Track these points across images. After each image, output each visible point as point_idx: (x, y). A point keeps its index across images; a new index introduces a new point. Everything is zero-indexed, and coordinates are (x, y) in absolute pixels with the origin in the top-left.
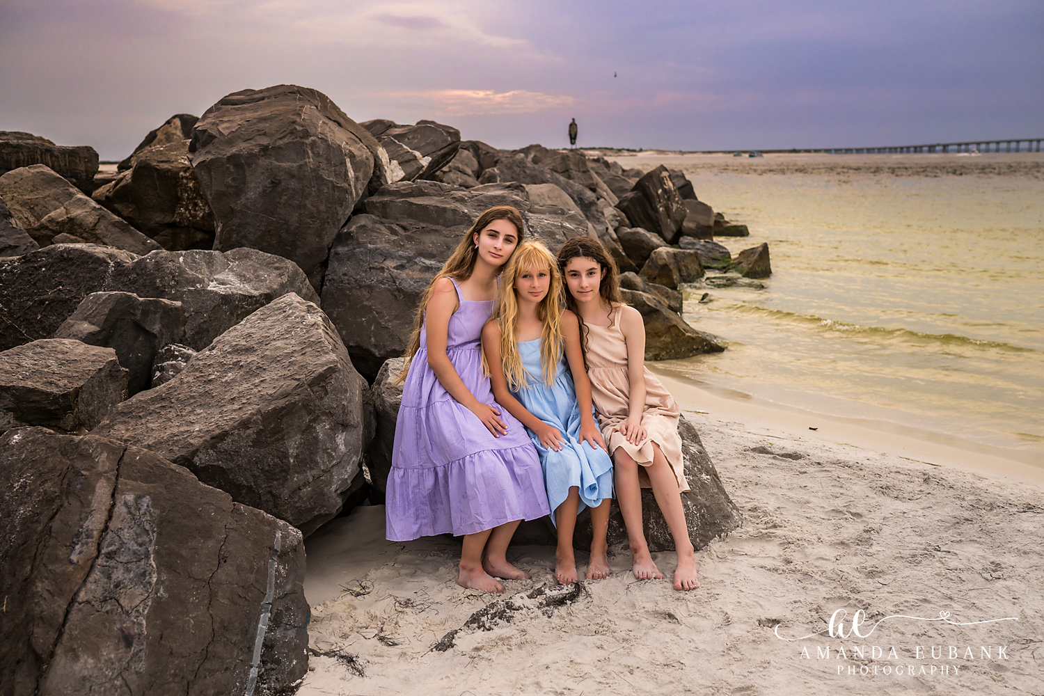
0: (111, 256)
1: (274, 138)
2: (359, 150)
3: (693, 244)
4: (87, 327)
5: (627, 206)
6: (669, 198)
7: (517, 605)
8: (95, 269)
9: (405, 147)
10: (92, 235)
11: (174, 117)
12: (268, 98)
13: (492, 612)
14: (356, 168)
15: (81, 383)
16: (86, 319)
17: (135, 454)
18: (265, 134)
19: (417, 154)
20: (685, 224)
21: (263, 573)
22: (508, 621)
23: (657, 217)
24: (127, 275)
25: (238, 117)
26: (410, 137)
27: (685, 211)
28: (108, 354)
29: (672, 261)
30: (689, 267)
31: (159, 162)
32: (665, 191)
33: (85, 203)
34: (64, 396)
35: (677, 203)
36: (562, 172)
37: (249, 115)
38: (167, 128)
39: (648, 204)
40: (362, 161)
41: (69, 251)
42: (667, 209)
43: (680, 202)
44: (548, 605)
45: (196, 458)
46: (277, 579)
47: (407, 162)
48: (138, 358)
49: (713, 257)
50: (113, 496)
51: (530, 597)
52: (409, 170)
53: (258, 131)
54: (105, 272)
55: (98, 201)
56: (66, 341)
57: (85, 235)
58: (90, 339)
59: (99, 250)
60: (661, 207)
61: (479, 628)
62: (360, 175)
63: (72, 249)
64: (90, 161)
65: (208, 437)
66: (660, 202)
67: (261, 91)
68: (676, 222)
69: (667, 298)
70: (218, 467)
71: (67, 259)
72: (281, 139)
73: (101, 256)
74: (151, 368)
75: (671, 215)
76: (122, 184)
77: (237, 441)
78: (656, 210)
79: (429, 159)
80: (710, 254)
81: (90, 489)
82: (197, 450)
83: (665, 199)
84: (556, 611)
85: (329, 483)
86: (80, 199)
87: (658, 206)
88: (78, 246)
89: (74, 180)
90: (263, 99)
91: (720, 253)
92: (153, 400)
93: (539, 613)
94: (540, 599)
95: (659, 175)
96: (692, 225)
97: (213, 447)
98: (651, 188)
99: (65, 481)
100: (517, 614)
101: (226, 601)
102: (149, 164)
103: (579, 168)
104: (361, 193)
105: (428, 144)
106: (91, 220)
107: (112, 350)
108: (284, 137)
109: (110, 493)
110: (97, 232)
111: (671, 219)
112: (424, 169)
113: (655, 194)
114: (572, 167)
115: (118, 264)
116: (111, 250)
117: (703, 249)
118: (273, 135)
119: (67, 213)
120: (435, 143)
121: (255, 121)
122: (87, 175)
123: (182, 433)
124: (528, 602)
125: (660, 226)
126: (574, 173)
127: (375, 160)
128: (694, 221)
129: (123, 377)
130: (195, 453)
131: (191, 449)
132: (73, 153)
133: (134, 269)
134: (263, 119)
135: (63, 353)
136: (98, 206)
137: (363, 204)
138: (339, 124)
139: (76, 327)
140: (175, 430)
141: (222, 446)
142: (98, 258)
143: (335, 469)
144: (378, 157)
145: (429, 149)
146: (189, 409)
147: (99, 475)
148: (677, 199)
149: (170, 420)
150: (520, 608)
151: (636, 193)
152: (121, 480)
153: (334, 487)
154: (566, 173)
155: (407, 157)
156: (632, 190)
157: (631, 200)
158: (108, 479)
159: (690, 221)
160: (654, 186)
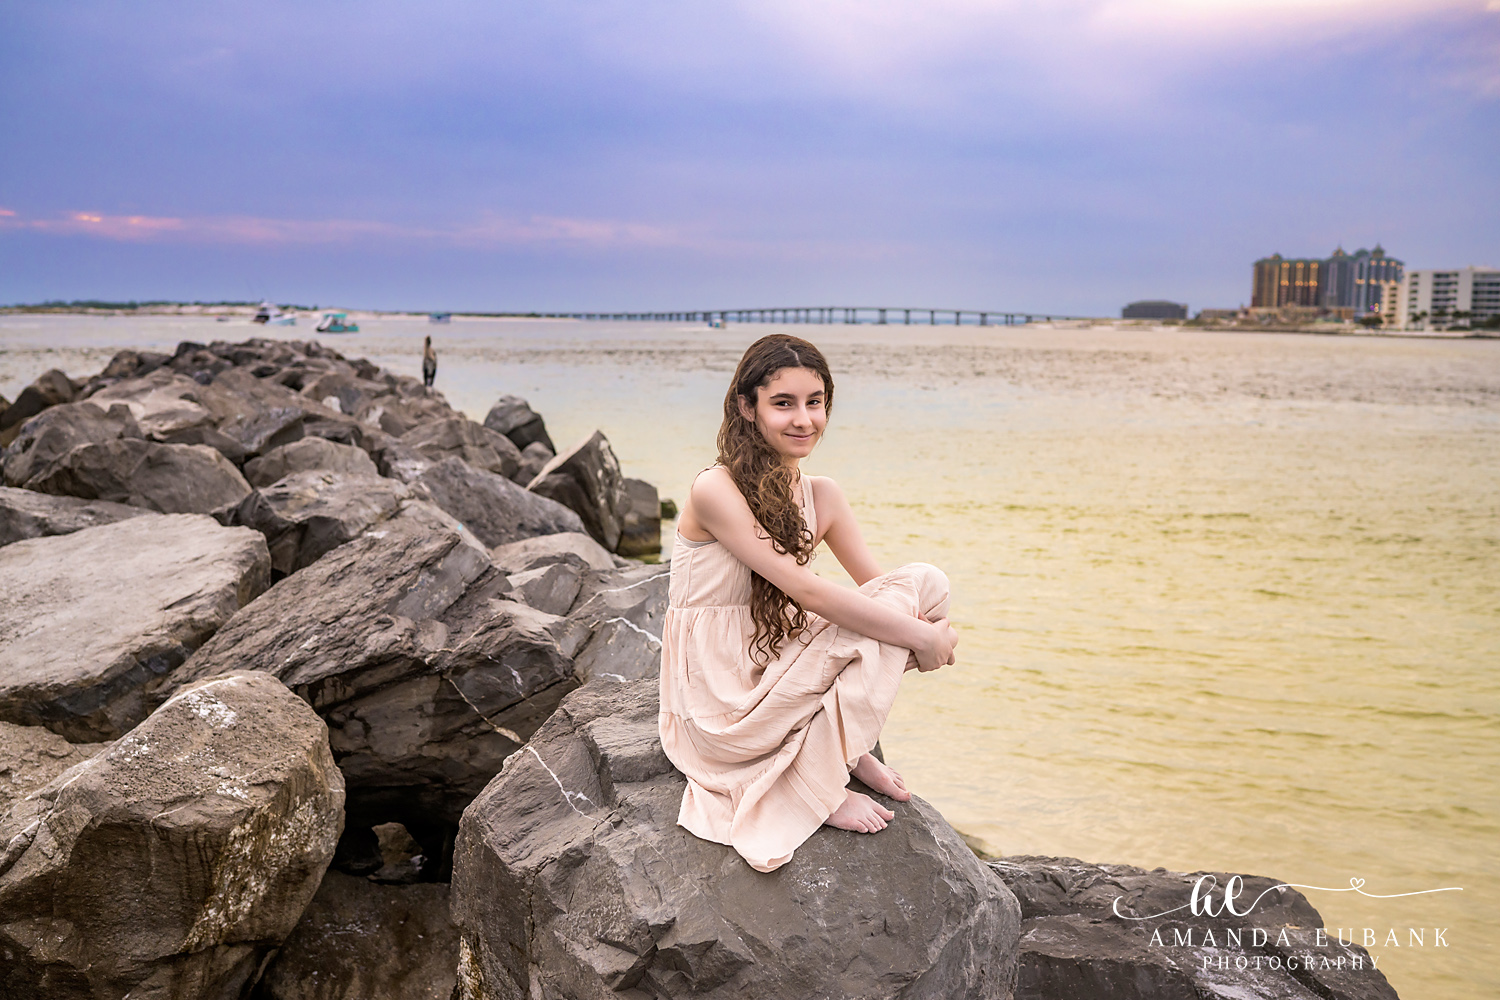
6: (611, 483)
23: (597, 516)
32: (606, 472)
35: (620, 489)
36: (452, 449)
39: (584, 496)
42: (609, 499)
43: (624, 487)
60: (602, 498)
66: (600, 491)
75: (614, 508)
78: (595, 504)
83: (606, 485)
87: (599, 498)
95: (596, 447)
96: (632, 519)
98: (589, 468)
103: (474, 440)
111: (613, 516)
113: (594, 478)
114: (466, 439)
125: (601, 529)
126: (470, 449)
148: (620, 483)
151: (564, 479)
154: (458, 450)
156: (556, 472)
157: (557, 490)
160: (593, 466)
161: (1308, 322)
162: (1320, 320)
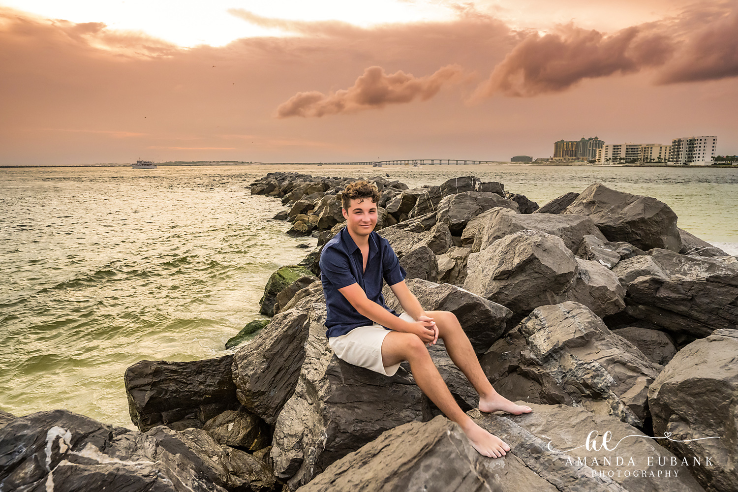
161: (572, 162)
162: (576, 161)
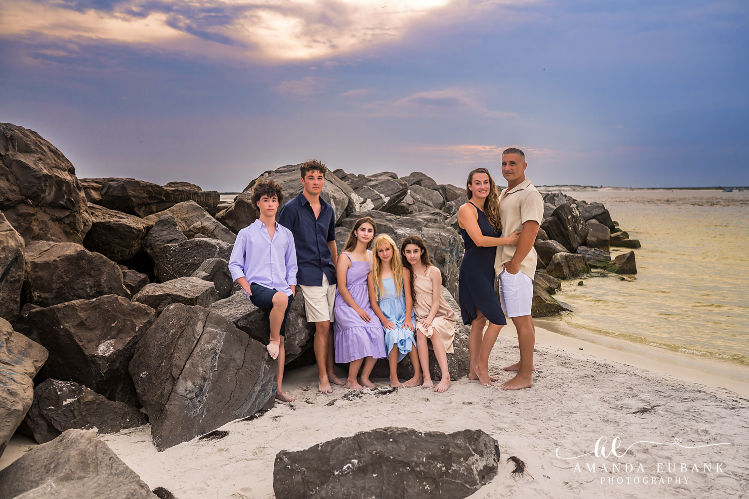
0: (218, 244)
1: (296, 190)
2: (340, 195)
3: (587, 251)
4: (204, 274)
5: (547, 226)
6: (576, 221)
7: (365, 392)
8: (211, 250)
9: (376, 192)
10: (212, 235)
11: (265, 172)
12: (297, 169)
13: (354, 394)
14: (336, 203)
15: (199, 295)
16: (204, 270)
17: (214, 314)
18: (292, 188)
19: (382, 195)
20: (588, 238)
21: (259, 367)
22: (360, 398)
23: (567, 234)
24: (224, 253)
25: (281, 179)
26: (379, 186)
27: (588, 230)
28: (211, 284)
29: (564, 260)
30: (577, 265)
31: (248, 199)
32: (573, 217)
33: (210, 219)
34: (191, 299)
35: (582, 224)
37: (286, 178)
38: (261, 178)
39: (561, 225)
40: (340, 201)
41: (200, 241)
42: (575, 228)
43: (584, 224)
44: (379, 394)
45: (239, 323)
46: (265, 370)
47: (376, 200)
48: (225, 289)
49: (599, 259)
50: (204, 328)
51: (371, 390)
52: (377, 204)
53: (289, 186)
54: (215, 251)
55: (217, 219)
56: (194, 278)
57: (209, 235)
58: (205, 278)
59: (213, 241)
60: (570, 227)
61: (347, 399)
62: (339, 207)
63: (201, 240)
64: (215, 198)
65: (244, 315)
66: (569, 223)
67: (295, 166)
68: (581, 237)
69: (549, 282)
70: (247, 327)
71: (199, 245)
72: (299, 190)
73: (214, 244)
74: (231, 292)
75: (578, 232)
76: (230, 210)
77: (255, 317)
78: (567, 229)
79: (389, 198)
80: (597, 258)
81: (195, 324)
82: (239, 320)
83: (573, 222)
84: (381, 396)
85: (295, 340)
86: (208, 218)
87: (568, 226)
88: (204, 239)
89: (207, 208)
90: (294, 170)
91: (604, 257)
92: (226, 302)
93: (374, 396)
94: (376, 391)
95: (569, 206)
96: (594, 239)
97: (246, 319)
98: (563, 215)
99: (187, 321)
100: (364, 396)
101: (243, 374)
102: (243, 200)
104: (339, 216)
105: (389, 190)
106: (212, 227)
107: (213, 283)
108: (301, 189)
109: (202, 327)
110: (215, 233)
111: (577, 235)
112: (386, 204)
113: (566, 219)
115: (221, 248)
116: (218, 241)
117: (593, 254)
118: (296, 188)
119: (202, 224)
120: (393, 190)
121: (288, 181)
122: (214, 205)
123: (235, 313)
124: (370, 392)
125: (569, 239)
127: (349, 200)
128: (597, 237)
129: (217, 295)
130: (238, 321)
131: (237, 319)
132: (208, 194)
133: (227, 250)
134: (291, 181)
135: (193, 283)
136: (216, 221)
137: (341, 222)
138: (331, 182)
139: (199, 274)
140: (232, 313)
141: (249, 319)
142: (213, 245)
143: (297, 334)
144: (351, 198)
145: (389, 193)
146: (239, 305)
147: (199, 320)
148: (582, 222)
149: (231, 309)
150: (366, 394)
151: (554, 218)
152: (207, 322)
153: (297, 342)
155: (376, 198)
156: (551, 216)
157: (550, 222)
158: (202, 322)
159: (593, 236)
160: (566, 213)
